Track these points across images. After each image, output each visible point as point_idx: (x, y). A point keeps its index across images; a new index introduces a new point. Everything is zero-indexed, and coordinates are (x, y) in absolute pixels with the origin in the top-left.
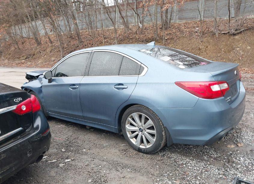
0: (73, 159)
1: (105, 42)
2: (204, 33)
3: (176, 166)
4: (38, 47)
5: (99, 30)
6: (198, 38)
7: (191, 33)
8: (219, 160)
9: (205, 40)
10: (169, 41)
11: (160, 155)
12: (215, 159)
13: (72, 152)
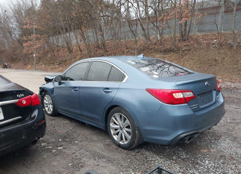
0: (64, 147)
1: (127, 52)
2: (221, 45)
3: (144, 162)
4: (69, 55)
5: (122, 40)
6: (216, 49)
7: (208, 45)
8: (186, 161)
9: (222, 51)
10: (186, 52)
11: (136, 151)
12: (183, 159)
13: (66, 142)
